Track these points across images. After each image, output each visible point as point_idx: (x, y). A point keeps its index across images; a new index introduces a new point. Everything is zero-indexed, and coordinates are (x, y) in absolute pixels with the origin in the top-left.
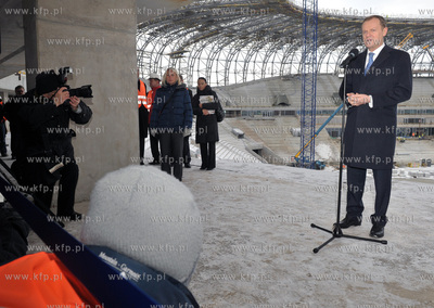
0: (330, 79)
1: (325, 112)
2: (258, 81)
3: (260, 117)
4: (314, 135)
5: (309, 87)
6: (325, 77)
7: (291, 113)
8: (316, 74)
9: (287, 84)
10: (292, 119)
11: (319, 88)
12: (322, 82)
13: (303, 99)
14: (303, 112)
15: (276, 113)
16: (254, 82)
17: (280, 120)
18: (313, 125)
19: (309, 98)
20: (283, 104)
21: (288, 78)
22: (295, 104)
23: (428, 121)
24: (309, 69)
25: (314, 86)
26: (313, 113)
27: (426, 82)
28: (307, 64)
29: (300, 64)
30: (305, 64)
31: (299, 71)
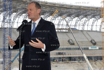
4: (11, 63)
8: (11, 28)
12: (15, 33)
14: (4, 50)
18: (10, 57)
19: (7, 42)
23: (67, 54)
24: (7, 26)
25: (10, 35)
27: (65, 34)
28: (6, 22)
29: (2, 22)
30: (5, 22)
31: (2, 26)
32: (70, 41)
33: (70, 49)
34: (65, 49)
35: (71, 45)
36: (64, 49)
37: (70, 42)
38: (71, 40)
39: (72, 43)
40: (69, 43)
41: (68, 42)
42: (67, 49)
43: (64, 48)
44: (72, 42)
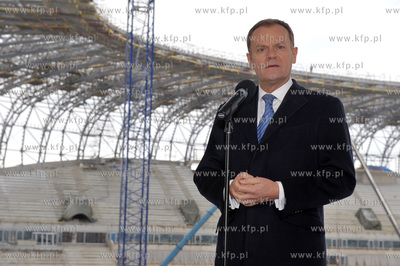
0: (175, 173)
1: (166, 238)
2: (30, 168)
3: (31, 244)
5: (135, 186)
6: (166, 168)
7: (98, 238)
8: (150, 161)
9: (92, 178)
10: (98, 250)
11: (155, 188)
12: (161, 178)
13: (124, 209)
14: (123, 237)
15: (67, 237)
16: (21, 169)
17: (73, 251)
19: (134, 209)
20: (81, 218)
21: (94, 164)
22: (107, 219)
23: (351, 262)
24: (136, 152)
25: (146, 184)
26: (143, 239)
28: (133, 139)
29: (119, 138)
30: (129, 139)
31: (116, 153)
32: (366, 213)
33: (363, 244)
34: (344, 245)
35: (366, 228)
36: (339, 245)
37: (364, 217)
38: (369, 210)
39: (370, 223)
40: (360, 220)
41: (356, 219)
42: (352, 243)
43: (339, 241)
44: (370, 219)
